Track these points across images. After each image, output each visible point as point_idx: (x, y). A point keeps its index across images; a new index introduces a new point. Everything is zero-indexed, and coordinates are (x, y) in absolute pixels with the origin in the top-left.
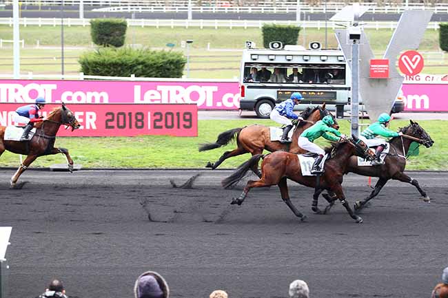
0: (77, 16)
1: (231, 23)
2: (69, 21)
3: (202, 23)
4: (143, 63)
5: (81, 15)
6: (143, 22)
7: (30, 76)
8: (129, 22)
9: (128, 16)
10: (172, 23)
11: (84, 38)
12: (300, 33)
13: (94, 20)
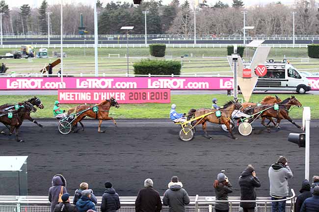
0: (144, 43)
1: (213, 45)
2: (140, 45)
3: (200, 45)
4: (162, 66)
5: (146, 42)
6: (174, 45)
7: (104, 75)
8: (167, 45)
9: (167, 42)
10: (187, 45)
11: (147, 52)
12: (245, 50)
13: (151, 44)
